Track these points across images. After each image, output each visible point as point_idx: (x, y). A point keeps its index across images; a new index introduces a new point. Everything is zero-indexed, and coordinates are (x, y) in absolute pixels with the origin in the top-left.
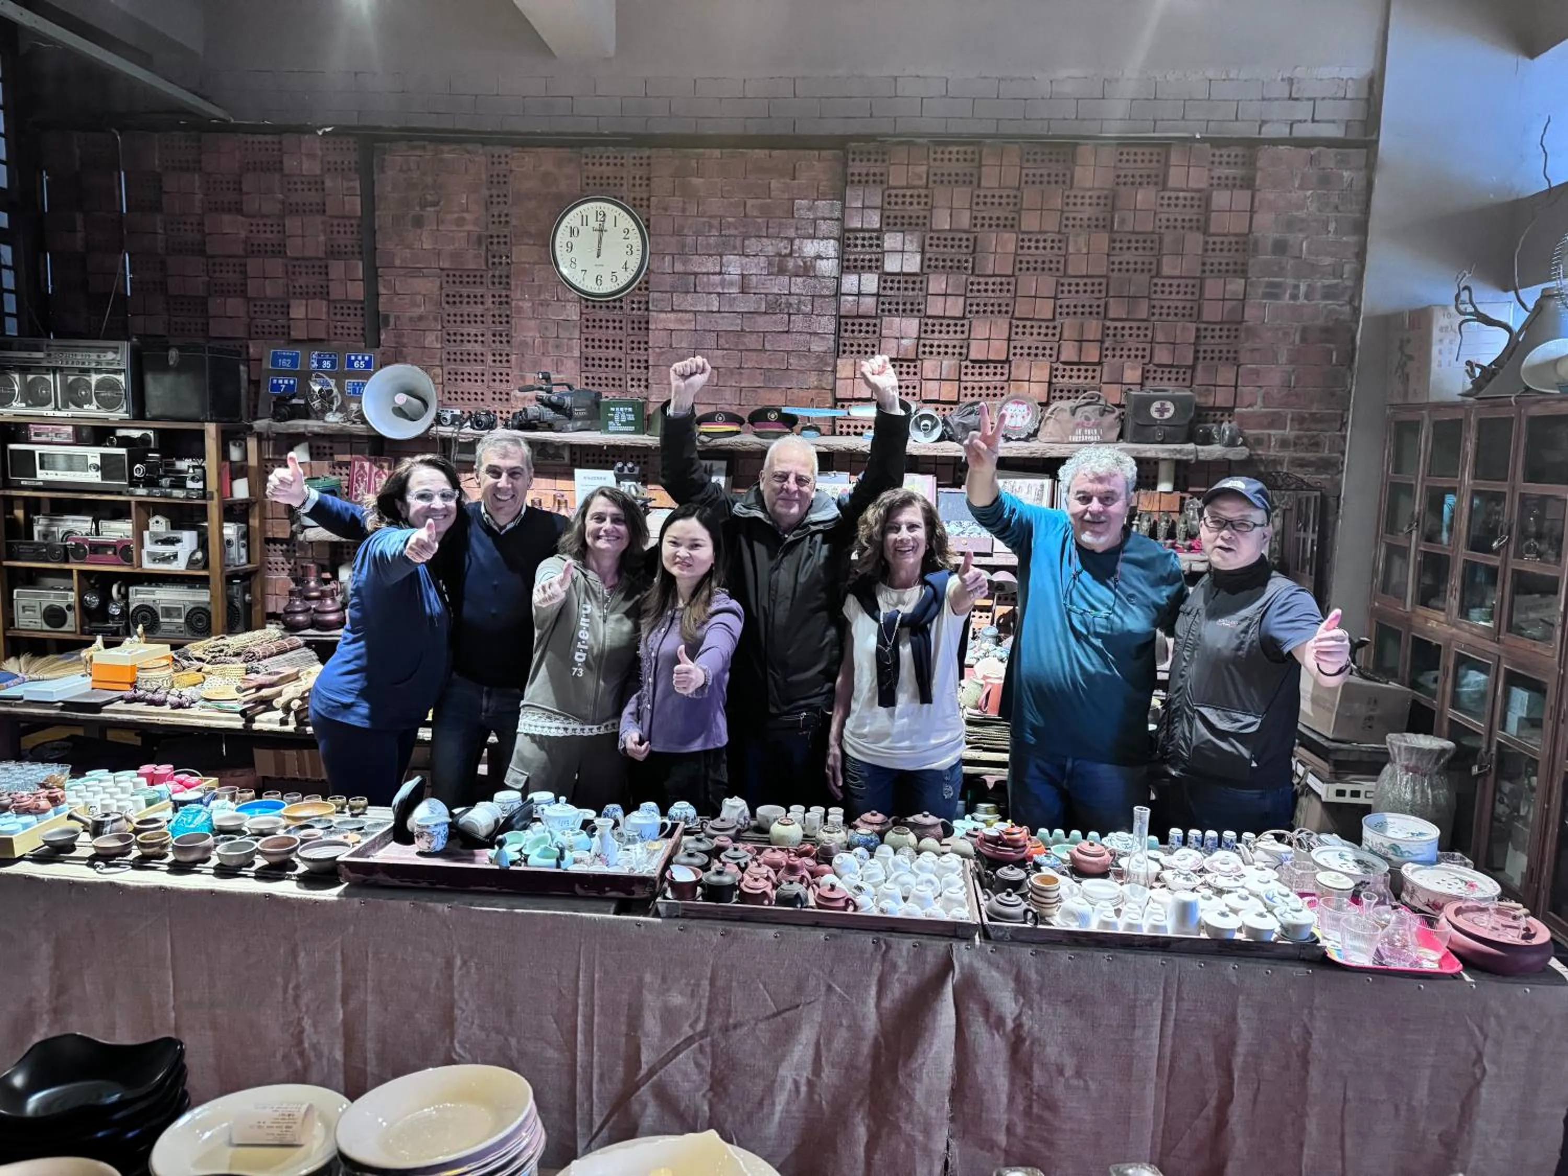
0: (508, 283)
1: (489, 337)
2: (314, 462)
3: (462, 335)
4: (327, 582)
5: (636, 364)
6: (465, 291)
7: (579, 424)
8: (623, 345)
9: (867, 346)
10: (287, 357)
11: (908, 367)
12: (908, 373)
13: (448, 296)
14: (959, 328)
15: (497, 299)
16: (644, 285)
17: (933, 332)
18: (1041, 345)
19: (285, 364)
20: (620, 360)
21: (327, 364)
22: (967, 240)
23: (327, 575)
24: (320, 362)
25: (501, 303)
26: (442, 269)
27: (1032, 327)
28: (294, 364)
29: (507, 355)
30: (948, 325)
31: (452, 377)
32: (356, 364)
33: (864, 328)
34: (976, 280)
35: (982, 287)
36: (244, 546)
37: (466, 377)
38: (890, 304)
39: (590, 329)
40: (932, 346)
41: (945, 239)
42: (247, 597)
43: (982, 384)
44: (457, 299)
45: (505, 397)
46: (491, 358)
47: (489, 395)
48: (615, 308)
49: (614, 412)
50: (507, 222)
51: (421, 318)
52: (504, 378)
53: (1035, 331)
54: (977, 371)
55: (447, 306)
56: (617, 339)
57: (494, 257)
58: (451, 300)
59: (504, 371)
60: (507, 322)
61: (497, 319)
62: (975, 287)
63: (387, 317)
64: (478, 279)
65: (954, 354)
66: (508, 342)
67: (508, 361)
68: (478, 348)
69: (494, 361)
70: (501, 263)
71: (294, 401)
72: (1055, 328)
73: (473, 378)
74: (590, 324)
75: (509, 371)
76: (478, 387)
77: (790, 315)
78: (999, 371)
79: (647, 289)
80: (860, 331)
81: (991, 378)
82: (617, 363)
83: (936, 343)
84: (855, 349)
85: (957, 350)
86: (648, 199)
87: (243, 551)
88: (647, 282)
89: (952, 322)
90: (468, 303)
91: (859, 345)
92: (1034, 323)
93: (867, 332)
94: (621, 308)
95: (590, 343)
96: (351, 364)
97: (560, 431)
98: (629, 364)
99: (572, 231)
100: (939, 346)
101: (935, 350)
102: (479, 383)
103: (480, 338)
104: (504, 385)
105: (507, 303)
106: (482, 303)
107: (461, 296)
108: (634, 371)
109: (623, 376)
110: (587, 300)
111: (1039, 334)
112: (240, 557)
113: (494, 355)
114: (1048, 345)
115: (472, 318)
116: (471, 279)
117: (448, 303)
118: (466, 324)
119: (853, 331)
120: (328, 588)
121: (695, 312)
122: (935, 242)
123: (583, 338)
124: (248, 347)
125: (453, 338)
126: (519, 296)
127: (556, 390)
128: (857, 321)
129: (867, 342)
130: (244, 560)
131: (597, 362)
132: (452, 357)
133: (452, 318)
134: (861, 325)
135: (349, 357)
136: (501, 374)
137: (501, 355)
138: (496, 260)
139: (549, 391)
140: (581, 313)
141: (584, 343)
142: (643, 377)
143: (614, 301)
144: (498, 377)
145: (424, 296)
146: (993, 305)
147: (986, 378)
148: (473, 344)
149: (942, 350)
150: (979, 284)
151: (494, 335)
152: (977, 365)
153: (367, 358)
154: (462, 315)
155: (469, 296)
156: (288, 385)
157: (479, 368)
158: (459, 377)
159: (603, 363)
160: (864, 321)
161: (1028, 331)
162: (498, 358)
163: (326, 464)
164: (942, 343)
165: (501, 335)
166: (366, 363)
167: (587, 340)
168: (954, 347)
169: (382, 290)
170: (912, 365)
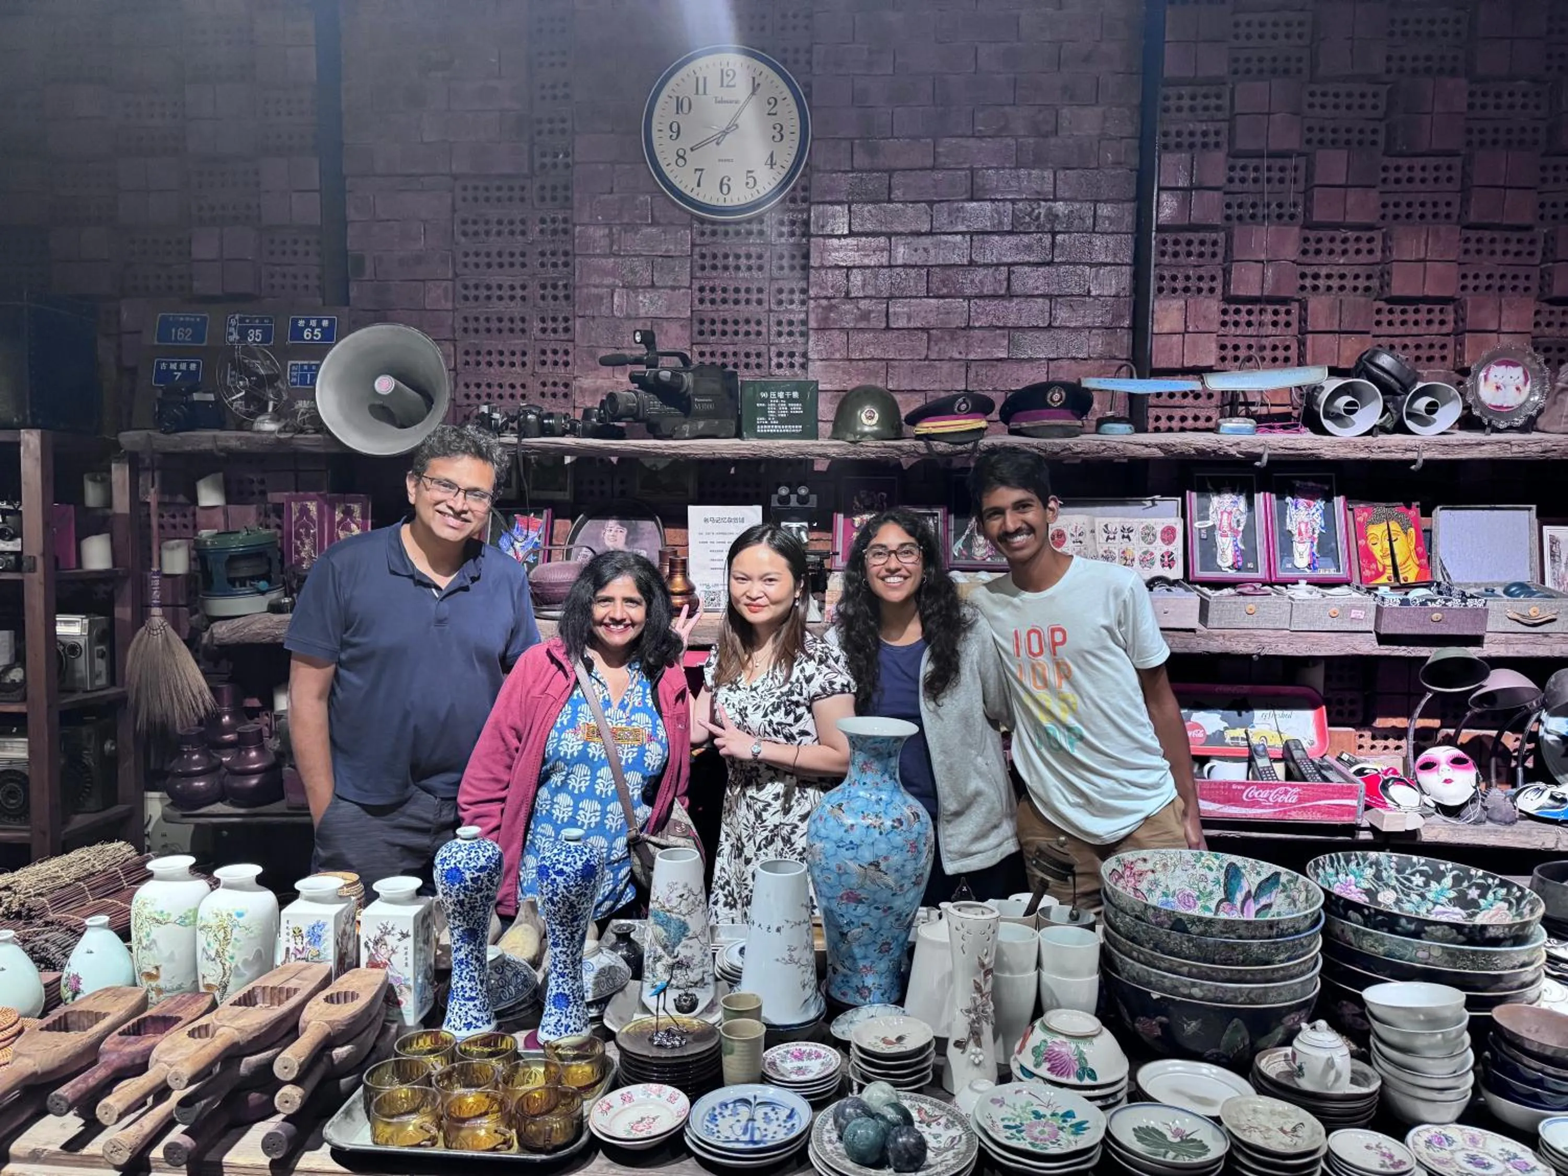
0: (567, 199)
1: (534, 290)
2: (232, 508)
3: (489, 287)
4: (253, 713)
5: (785, 329)
6: (493, 213)
7: (701, 425)
8: (764, 296)
9: (1200, 278)
10: (185, 325)
11: (1276, 313)
12: (1275, 324)
13: (464, 222)
14: (1364, 246)
15: (549, 226)
16: (800, 194)
17: (1318, 252)
18: (1510, 271)
19: (182, 335)
20: (759, 323)
21: (254, 336)
22: (1375, 95)
23: (255, 703)
24: (243, 335)
25: (555, 232)
26: (455, 177)
27: (1493, 241)
28: (198, 336)
29: (566, 320)
30: (1345, 241)
31: (472, 359)
32: (307, 334)
33: (1195, 248)
34: (1391, 162)
35: (1404, 174)
36: (102, 655)
37: (495, 358)
38: (1240, 206)
39: (707, 273)
40: (1316, 276)
41: (1336, 95)
42: (108, 746)
43: (1407, 341)
44: (481, 228)
45: (561, 389)
46: (537, 325)
47: (535, 387)
48: (749, 233)
49: (767, 401)
50: (567, 96)
51: (419, 260)
52: (560, 358)
53: (1499, 247)
54: (1397, 317)
55: (463, 240)
56: (754, 287)
57: (544, 155)
58: (471, 228)
59: (560, 347)
60: (566, 264)
61: (549, 259)
62: (1392, 175)
63: (360, 261)
64: (517, 194)
65: (1355, 289)
66: (567, 297)
67: (566, 330)
68: (515, 308)
69: (544, 330)
70: (555, 166)
71: (196, 396)
72: (1532, 242)
73: (506, 359)
74: (708, 262)
75: (570, 347)
76: (516, 375)
77: (1054, 234)
78: (1436, 317)
79: (804, 200)
80: (1189, 254)
81: (1422, 329)
82: (753, 327)
83: (1324, 271)
84: (1180, 284)
85: (1362, 283)
86: (809, 51)
87: (101, 665)
88: (805, 189)
89: (1351, 234)
90: (499, 233)
91: (1188, 278)
92: (1496, 235)
93: (1201, 255)
94: (761, 233)
95: (707, 295)
96: (297, 333)
97: (670, 437)
98: (775, 329)
99: (679, 106)
100: (1329, 276)
101: (1321, 283)
102: (518, 369)
103: (519, 292)
104: (561, 370)
105: (565, 232)
106: (523, 233)
107: (487, 222)
108: (783, 340)
109: (763, 349)
110: (702, 221)
111: (1505, 252)
112: (95, 676)
113: (543, 320)
114: (1522, 272)
115: (506, 259)
116: (505, 194)
117: (465, 234)
118: (495, 269)
119: (1176, 255)
120: (250, 727)
121: (889, 235)
122: (1318, 100)
123: (696, 285)
124: (118, 313)
125: (472, 293)
126: (586, 219)
127: (664, 361)
128: (1184, 236)
129: (1202, 272)
130: (102, 681)
131: (718, 327)
132: (472, 325)
133: (472, 259)
134: (1189, 243)
135: (295, 321)
136: (555, 352)
137: (554, 319)
138: (548, 160)
139: (652, 364)
140: (693, 245)
141: (697, 294)
142: (798, 350)
143: (749, 221)
144: (550, 357)
145: (425, 221)
146: (1422, 205)
147: (1415, 330)
148: (507, 301)
149: (1335, 283)
150: (1397, 169)
151: (544, 287)
152: (1398, 308)
153: (325, 323)
154: (488, 255)
155: (500, 222)
156: (187, 374)
157: (517, 343)
158: (484, 359)
159: (730, 328)
160: (1195, 237)
161: (1485, 247)
162: (550, 325)
163: (251, 511)
164: (1335, 271)
165: (555, 287)
166: (324, 330)
167: (702, 289)
168: (1356, 277)
169: (352, 214)
170: (1282, 309)
